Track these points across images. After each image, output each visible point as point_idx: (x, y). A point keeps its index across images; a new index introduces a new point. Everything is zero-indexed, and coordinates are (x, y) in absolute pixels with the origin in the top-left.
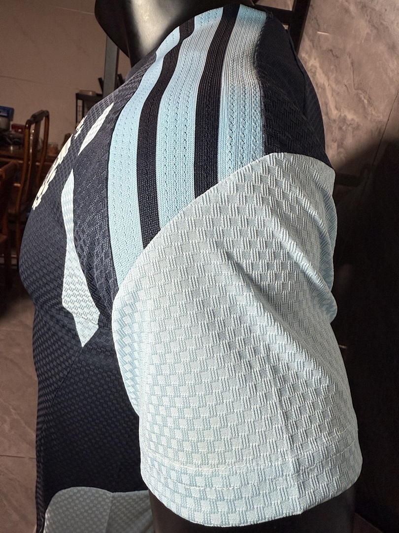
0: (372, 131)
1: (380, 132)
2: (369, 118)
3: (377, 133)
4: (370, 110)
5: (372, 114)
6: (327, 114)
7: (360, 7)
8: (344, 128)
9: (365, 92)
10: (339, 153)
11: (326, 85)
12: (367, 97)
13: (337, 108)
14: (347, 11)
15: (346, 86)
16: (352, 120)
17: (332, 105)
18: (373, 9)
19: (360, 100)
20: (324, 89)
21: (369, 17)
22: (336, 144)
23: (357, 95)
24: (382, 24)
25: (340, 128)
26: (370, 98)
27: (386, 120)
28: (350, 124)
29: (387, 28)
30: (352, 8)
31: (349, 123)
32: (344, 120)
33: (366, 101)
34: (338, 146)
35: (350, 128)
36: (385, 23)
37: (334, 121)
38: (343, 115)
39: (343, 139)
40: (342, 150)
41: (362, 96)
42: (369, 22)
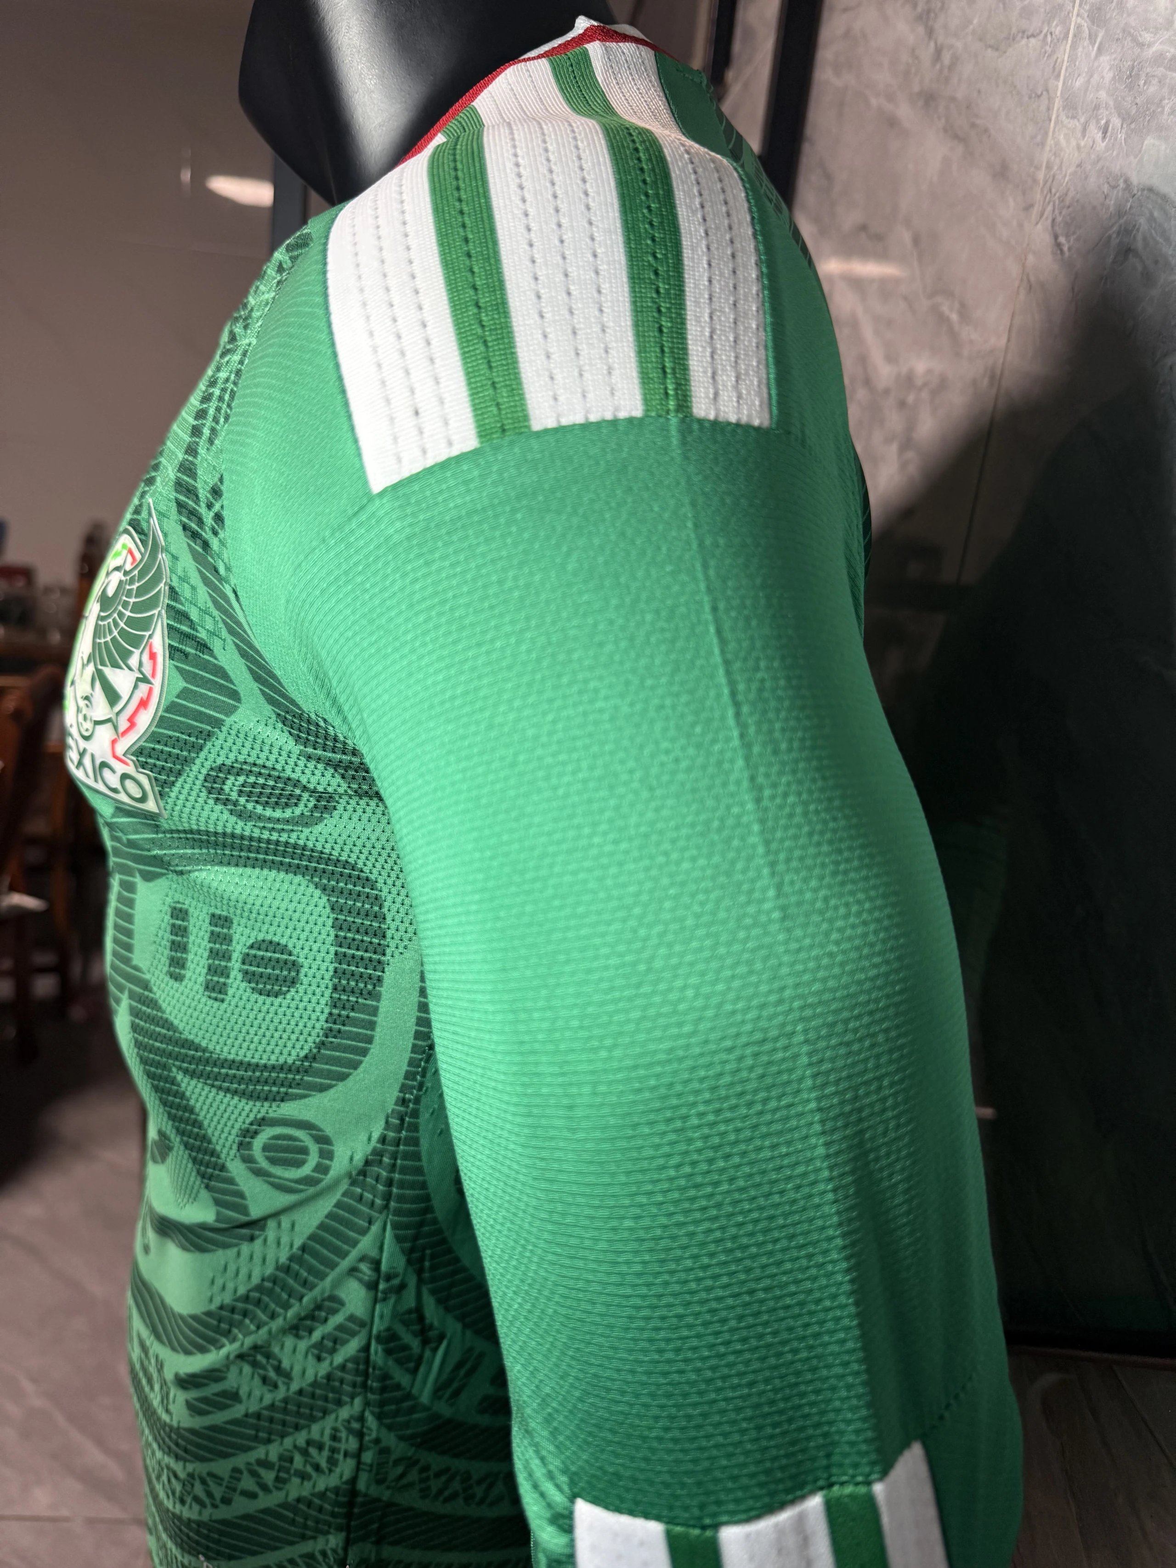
0: (974, 382)
1: (992, 377)
2: (966, 353)
3: (986, 382)
4: (967, 333)
5: (971, 342)
6: (868, 382)
7: (921, 103)
8: (911, 399)
9: (949, 294)
10: (903, 466)
11: (860, 311)
12: (957, 305)
13: (891, 359)
14: (892, 122)
15: (905, 298)
16: (929, 371)
17: (877, 356)
18: (953, 99)
19: (942, 319)
20: (855, 325)
21: (943, 120)
22: (894, 448)
23: (935, 310)
24: (973, 125)
25: (902, 404)
26: (963, 305)
27: (1003, 341)
28: (925, 384)
29: (986, 130)
30: (905, 112)
31: (919, 382)
32: (908, 381)
33: (954, 317)
34: (903, 448)
35: (925, 395)
36: (978, 122)
37: (887, 391)
38: (904, 370)
39: (910, 426)
40: (910, 455)
41: (945, 309)
42: (945, 130)
